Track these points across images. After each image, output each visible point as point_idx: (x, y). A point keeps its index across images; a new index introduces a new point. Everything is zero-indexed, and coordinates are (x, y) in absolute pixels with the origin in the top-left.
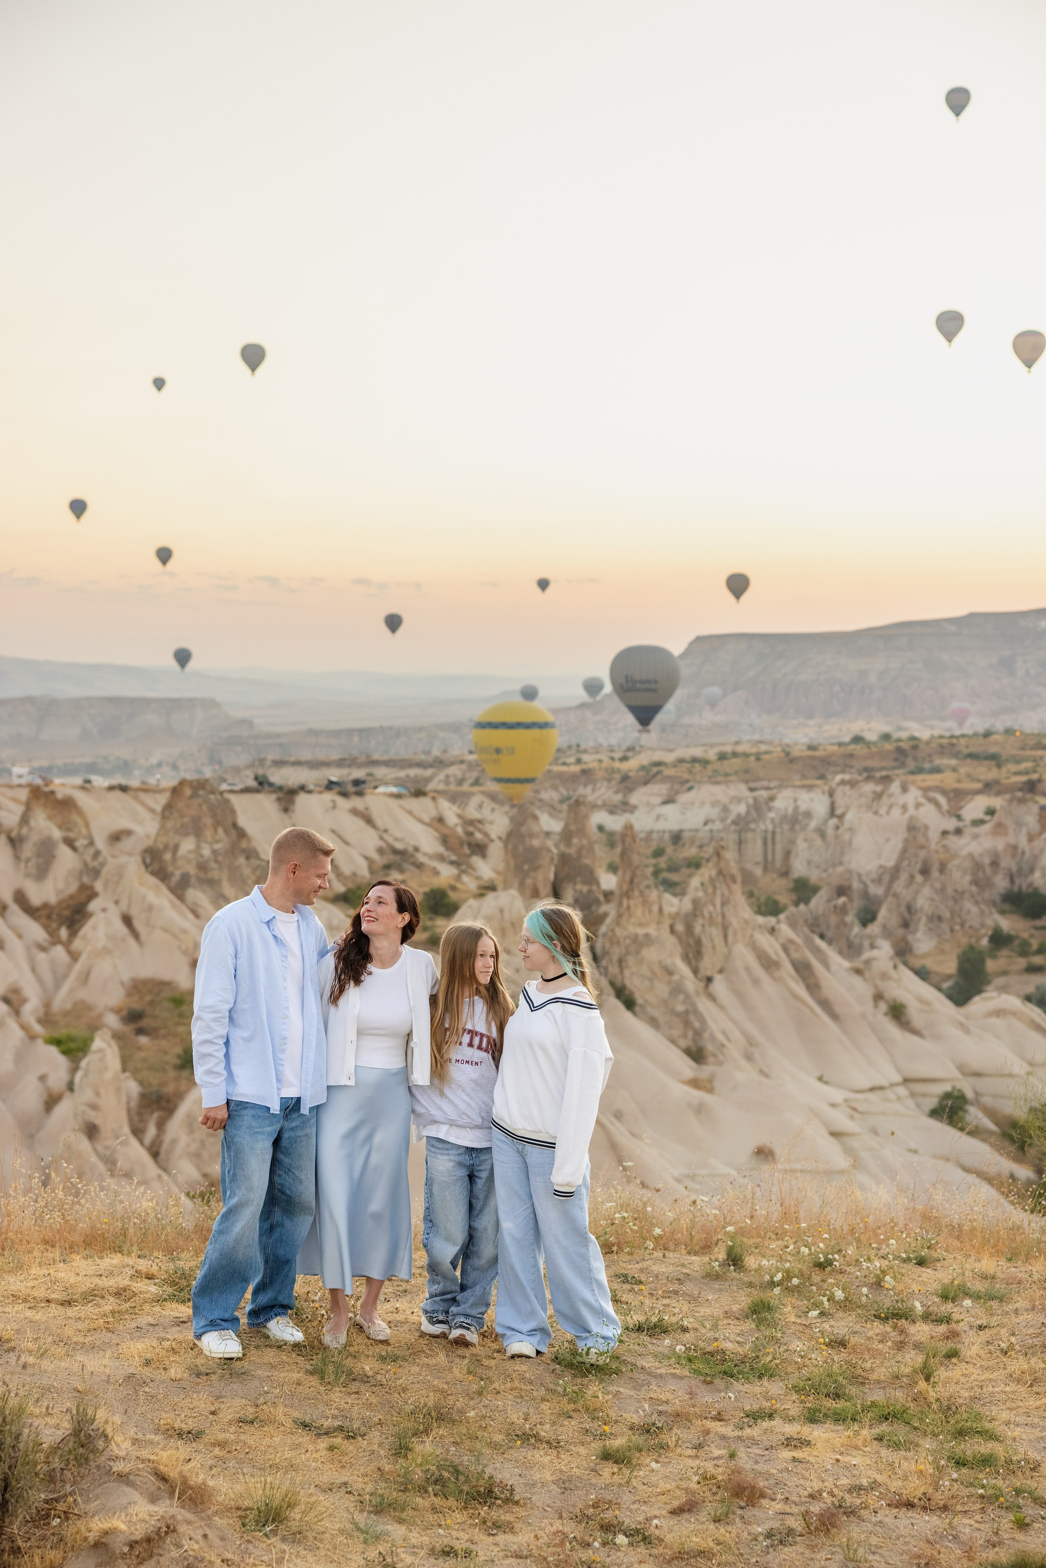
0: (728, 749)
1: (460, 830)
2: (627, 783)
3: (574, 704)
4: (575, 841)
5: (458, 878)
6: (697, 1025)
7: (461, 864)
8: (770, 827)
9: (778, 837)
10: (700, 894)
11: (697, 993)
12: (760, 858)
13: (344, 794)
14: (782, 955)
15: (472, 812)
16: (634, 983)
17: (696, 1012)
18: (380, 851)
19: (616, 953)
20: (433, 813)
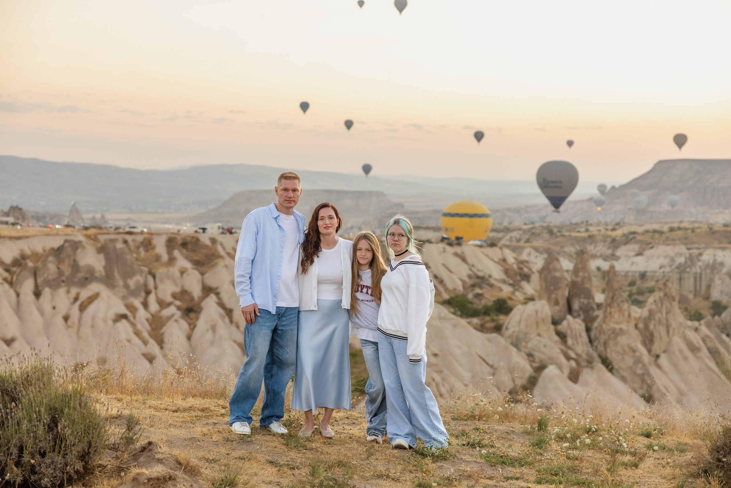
0: (675, 225)
1: (515, 267)
2: (615, 243)
3: (586, 198)
4: (581, 274)
5: (513, 293)
6: (649, 382)
7: (516, 286)
8: (699, 271)
9: (703, 277)
10: (654, 307)
11: (650, 364)
12: (692, 288)
13: (450, 244)
14: (702, 344)
15: (524, 257)
16: (613, 356)
17: (649, 374)
18: (470, 277)
19: (603, 338)
20: (500, 256)
